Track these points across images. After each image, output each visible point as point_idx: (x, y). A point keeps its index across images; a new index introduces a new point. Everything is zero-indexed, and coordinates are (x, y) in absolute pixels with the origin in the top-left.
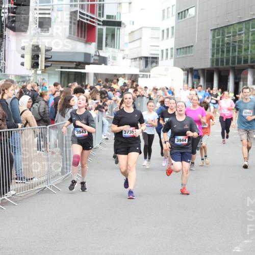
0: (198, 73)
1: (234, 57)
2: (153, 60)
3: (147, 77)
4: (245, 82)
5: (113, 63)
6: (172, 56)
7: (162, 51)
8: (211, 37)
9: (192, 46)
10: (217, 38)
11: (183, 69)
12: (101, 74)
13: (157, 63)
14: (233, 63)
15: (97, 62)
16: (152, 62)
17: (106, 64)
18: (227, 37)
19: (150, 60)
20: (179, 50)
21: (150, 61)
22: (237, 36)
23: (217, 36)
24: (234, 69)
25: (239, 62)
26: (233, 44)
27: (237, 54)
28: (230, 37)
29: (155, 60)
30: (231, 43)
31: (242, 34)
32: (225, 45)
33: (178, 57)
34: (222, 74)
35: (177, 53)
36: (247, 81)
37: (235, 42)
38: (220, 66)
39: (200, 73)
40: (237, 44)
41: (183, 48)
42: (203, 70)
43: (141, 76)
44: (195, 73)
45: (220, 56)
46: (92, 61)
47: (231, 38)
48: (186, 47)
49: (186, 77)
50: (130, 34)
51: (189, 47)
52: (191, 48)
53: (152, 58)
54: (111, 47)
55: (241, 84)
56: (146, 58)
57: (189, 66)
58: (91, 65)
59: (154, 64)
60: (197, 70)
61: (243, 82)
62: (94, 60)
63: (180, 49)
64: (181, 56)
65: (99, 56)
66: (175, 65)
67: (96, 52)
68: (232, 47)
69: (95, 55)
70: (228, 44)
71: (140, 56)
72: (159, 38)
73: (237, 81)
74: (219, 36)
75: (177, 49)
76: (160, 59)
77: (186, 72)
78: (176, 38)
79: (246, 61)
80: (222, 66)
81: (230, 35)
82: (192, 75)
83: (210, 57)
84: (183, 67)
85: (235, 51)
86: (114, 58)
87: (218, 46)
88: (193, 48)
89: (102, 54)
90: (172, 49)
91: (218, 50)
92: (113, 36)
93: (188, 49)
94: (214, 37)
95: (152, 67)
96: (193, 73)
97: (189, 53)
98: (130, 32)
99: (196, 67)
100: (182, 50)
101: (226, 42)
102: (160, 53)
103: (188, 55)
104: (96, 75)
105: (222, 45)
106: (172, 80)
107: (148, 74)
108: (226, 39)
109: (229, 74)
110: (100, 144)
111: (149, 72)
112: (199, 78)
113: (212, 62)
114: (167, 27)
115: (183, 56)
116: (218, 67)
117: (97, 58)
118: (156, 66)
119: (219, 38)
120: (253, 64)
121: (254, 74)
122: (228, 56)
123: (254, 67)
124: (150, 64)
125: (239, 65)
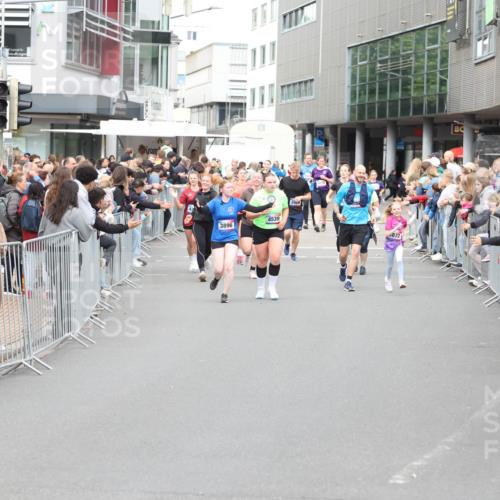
0: (324, 134)
1: (394, 103)
2: (234, 109)
3: (223, 144)
4: (417, 151)
5: (154, 115)
6: (272, 101)
7: (253, 91)
8: (348, 62)
9: (312, 80)
10: (360, 63)
11: (293, 126)
12: (131, 138)
13: (243, 114)
14: (394, 113)
15: (123, 113)
16: (233, 114)
17: (140, 118)
18: (380, 62)
19: (229, 109)
20: (286, 89)
21: (229, 111)
22: (401, 61)
23: (361, 60)
24: (394, 125)
25: (405, 110)
26: (392, 76)
27: (399, 95)
28: (385, 61)
29: (239, 109)
30: (389, 74)
31: (410, 55)
32: (378, 78)
33: (284, 102)
34: (372, 135)
35: (282, 95)
36: (421, 149)
37: (397, 71)
38: (366, 119)
39: (328, 133)
40: (400, 75)
41: (294, 84)
42: (334, 128)
43: (211, 140)
44: (318, 134)
45: (366, 99)
46: (113, 112)
47: (389, 63)
48: (300, 83)
49: (299, 142)
50: (188, 57)
51: (306, 82)
52: (309, 84)
53: (233, 104)
54: (152, 84)
55: (410, 153)
56: (222, 105)
57: (305, 120)
58: (111, 121)
59: (238, 117)
60: (322, 129)
61: (414, 149)
62: (117, 109)
63: (289, 86)
64: (289, 101)
65: (127, 101)
66: (278, 119)
67: (120, 94)
68: (391, 81)
69: (119, 101)
70: (383, 75)
71: (208, 101)
72: (245, 65)
73: (402, 148)
74: (364, 60)
75: (282, 87)
76: (248, 106)
77: (301, 132)
78: (279, 66)
79: (418, 109)
80: (371, 120)
81: (386, 57)
82: (313, 137)
83: (347, 101)
84: (294, 123)
85: (397, 90)
86: (157, 106)
87: (363, 80)
88: (314, 83)
89: (133, 97)
90: (272, 86)
91: (363, 87)
92: (155, 61)
93: (303, 85)
94: (354, 62)
95: (233, 123)
96: (314, 133)
97: (306, 95)
98: (188, 53)
99: (320, 120)
100: (291, 87)
101: (378, 72)
102: (248, 94)
103: (304, 98)
104: (121, 139)
105: (371, 79)
106: (273, 148)
107: (226, 136)
108: (379, 65)
110: (130, 276)
111: (227, 133)
112: (327, 145)
113: (352, 110)
114: (263, 44)
115: (294, 100)
116: (362, 121)
117: (123, 106)
118: (241, 121)
119: (365, 65)
120: (433, 115)
121: (434, 134)
122: (383, 100)
123: (435, 121)
124: (228, 117)
125: (405, 118)
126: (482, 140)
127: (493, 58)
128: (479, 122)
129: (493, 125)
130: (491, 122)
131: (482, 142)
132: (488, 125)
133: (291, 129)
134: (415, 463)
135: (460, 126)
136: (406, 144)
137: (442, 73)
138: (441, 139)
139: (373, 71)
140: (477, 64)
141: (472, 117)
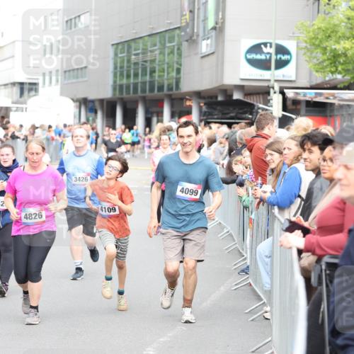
0: (94, 106)
1: (144, 83)
2: (31, 87)
3: (23, 111)
4: (160, 118)
6: (57, 81)
7: (44, 74)
8: (111, 54)
10: (120, 55)
11: (73, 100)
13: (36, 90)
14: (144, 91)
16: (30, 90)
18: (135, 55)
19: (26, 87)
20: (67, 73)
21: (26, 89)
22: (149, 54)
23: (121, 53)
24: (144, 99)
25: (152, 90)
26: (142, 65)
27: (148, 78)
28: (138, 54)
29: (34, 87)
30: (141, 63)
31: (156, 50)
32: (132, 66)
33: (66, 82)
34: (129, 106)
35: (65, 77)
36: (162, 116)
37: (146, 61)
38: (125, 95)
39: (97, 105)
40: (148, 64)
41: (73, 70)
42: (101, 101)
43: (14, 109)
44: (91, 105)
45: (125, 81)
47: (141, 56)
48: (78, 69)
49: (78, 110)
51: (82, 69)
52: (84, 70)
53: (30, 84)
55: (155, 119)
56: (22, 84)
57: (81, 96)
59: (33, 93)
60: (93, 101)
61: (158, 116)
63: (69, 71)
64: (70, 81)
66: (62, 94)
68: (142, 68)
70: (136, 64)
71: (12, 81)
73: (149, 116)
74: (124, 53)
75: (65, 72)
76: (41, 85)
77: (78, 104)
79: (161, 88)
80: (128, 96)
81: (138, 52)
82: (86, 107)
83: (111, 82)
84: (73, 97)
85: (146, 75)
87: (122, 67)
88: (87, 70)
90: (57, 71)
91: (122, 74)
93: (80, 71)
94: (116, 55)
95: (29, 97)
96: (87, 105)
97: (82, 77)
99: (91, 97)
100: (71, 72)
101: (132, 62)
103: (80, 80)
105: (128, 67)
106: (58, 115)
107: (24, 106)
108: (133, 57)
109: (137, 107)
111: (25, 103)
112: (96, 112)
113: (114, 89)
115: (74, 81)
116: (122, 96)
118: (35, 95)
119: (123, 57)
120: (171, 93)
121: (172, 106)
122: (136, 81)
123: (173, 97)
124: (26, 93)
125: (152, 94)
126: (206, 110)
127: (213, 53)
128: (204, 98)
129: (214, 100)
130: (211, 97)
131: (205, 112)
132: (210, 100)
133: (72, 101)
134: (162, 340)
135: (190, 100)
136: (152, 113)
137: (177, 63)
138: (177, 109)
139: (129, 61)
140: (202, 57)
141: (199, 95)
